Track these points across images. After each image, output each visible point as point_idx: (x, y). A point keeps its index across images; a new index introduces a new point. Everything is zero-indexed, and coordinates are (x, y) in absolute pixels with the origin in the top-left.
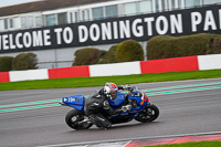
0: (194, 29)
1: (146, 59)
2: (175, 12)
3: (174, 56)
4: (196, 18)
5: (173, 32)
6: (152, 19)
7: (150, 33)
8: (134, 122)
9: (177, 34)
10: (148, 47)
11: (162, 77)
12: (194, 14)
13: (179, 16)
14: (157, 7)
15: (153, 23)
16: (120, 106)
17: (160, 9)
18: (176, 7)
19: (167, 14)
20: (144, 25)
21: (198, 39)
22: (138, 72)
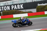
0: (12, 9)
1: (2, 16)
3: (8, 15)
6: (3, 7)
7: (3, 10)
8: (27, 25)
9: (9, 10)
10: (2, 13)
14: (4, 4)
15: (4, 8)
16: (24, 22)
17: (5, 5)
18: (8, 4)
20: (2, 8)
21: (13, 11)
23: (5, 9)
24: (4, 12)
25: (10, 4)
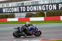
0: (60, 9)
1: (46, 17)
2: (54, 4)
4: (60, 6)
5: (54, 9)
7: (47, 9)
9: (55, 10)
10: (46, 13)
11: (50, 22)
12: (60, 5)
13: (56, 5)
14: (49, 2)
15: (48, 7)
17: (50, 3)
18: (55, 2)
19: (52, 4)
21: (60, 11)
22: (43, 20)
23: (50, 8)
24: (49, 12)
25: (57, 2)
